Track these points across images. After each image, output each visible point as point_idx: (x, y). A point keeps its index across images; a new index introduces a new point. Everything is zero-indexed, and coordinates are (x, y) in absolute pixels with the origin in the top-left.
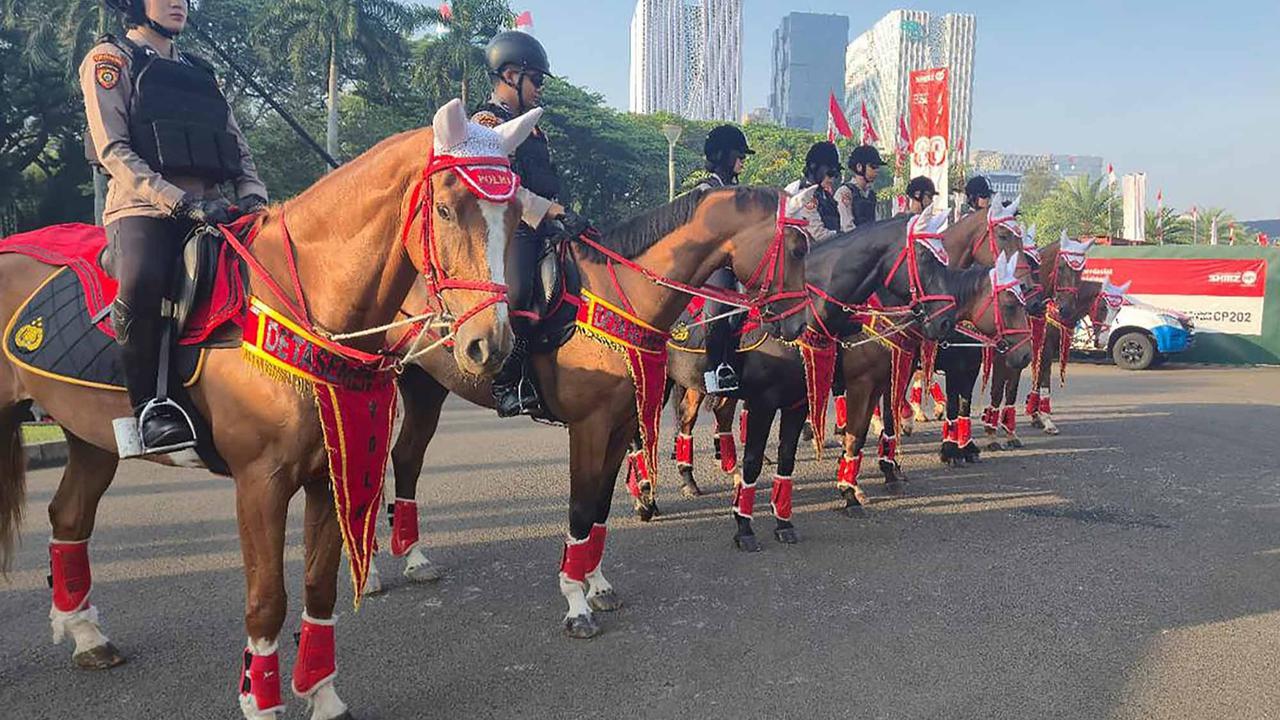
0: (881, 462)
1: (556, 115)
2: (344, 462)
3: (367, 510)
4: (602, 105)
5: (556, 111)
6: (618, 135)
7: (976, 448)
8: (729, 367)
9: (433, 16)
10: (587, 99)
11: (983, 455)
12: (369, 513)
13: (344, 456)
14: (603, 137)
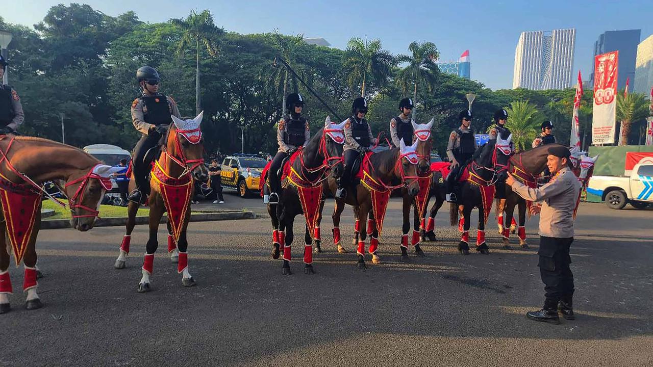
0: (401, 247)
1: (460, 94)
2: (11, 217)
3: (24, 234)
4: (484, 88)
5: (460, 92)
6: (488, 100)
7: (487, 247)
8: (276, 194)
9: (405, 59)
10: (476, 85)
11: (490, 250)
12: (25, 236)
13: (10, 214)
14: (481, 102)
